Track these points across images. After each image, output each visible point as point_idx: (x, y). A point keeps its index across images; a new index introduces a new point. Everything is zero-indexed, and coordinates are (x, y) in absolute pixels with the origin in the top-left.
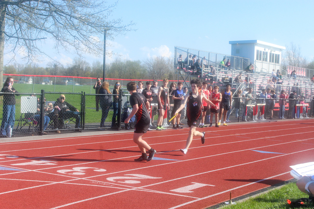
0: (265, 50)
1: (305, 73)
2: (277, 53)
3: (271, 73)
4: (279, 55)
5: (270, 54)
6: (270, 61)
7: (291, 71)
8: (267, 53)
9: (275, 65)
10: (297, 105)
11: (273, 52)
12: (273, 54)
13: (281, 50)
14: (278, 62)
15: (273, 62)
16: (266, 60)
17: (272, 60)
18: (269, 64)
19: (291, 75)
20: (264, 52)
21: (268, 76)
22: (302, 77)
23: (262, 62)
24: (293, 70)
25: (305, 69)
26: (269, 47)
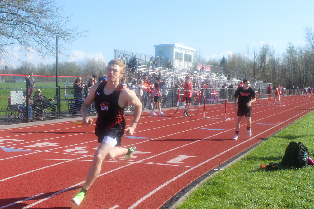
0: (181, 51)
1: (210, 69)
2: (190, 53)
3: (187, 69)
4: (191, 56)
5: (185, 54)
6: (185, 60)
7: (200, 68)
8: (182, 54)
9: (189, 63)
10: (212, 94)
11: (187, 53)
12: (187, 55)
13: (192, 51)
14: (191, 61)
15: (187, 60)
16: (182, 60)
17: (186, 59)
18: (184, 62)
19: (201, 70)
20: (180, 53)
21: (184, 71)
22: (208, 72)
23: (179, 61)
24: (202, 67)
25: (210, 66)
26: (184, 49)
